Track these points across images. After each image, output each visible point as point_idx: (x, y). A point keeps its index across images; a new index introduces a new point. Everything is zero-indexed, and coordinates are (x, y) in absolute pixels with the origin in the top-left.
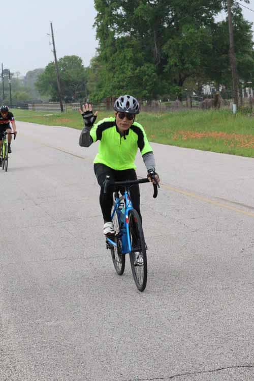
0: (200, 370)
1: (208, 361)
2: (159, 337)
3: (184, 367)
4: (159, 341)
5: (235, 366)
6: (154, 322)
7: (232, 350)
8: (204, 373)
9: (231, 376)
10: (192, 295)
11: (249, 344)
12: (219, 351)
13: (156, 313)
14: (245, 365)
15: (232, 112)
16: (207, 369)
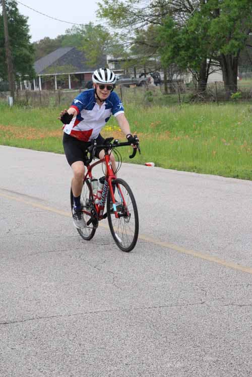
11: (7, 307)
15: (9, 105)
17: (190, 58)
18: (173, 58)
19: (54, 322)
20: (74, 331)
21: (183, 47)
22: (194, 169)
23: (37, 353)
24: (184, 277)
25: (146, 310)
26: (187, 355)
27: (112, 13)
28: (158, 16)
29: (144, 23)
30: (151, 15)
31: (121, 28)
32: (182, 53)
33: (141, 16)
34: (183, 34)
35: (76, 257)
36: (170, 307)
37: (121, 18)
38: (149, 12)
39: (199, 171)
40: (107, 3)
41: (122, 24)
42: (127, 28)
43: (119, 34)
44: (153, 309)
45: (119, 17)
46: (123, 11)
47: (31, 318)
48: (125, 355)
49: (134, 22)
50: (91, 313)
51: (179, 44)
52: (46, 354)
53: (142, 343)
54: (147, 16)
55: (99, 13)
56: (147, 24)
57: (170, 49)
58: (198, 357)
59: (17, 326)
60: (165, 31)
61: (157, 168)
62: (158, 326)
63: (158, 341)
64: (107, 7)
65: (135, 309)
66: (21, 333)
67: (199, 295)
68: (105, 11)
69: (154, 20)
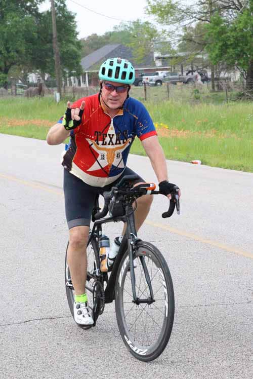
0: (10, 322)
5: (39, 318)
7: (38, 307)
8: (13, 325)
12: (27, 308)
14: (48, 318)
15: (56, 101)
16: (16, 321)
17: (239, 56)
18: (222, 55)
21: (231, 44)
22: (241, 168)
23: (82, 349)
24: (231, 276)
25: (192, 308)
26: (233, 354)
27: (161, 11)
28: (206, 13)
30: (199, 12)
31: (169, 25)
32: (231, 50)
33: (189, 12)
34: (231, 31)
36: (216, 306)
37: (169, 15)
38: (197, 9)
39: (246, 169)
41: (170, 20)
42: (175, 24)
43: (167, 30)
44: (199, 307)
45: (167, 14)
46: (172, 8)
48: (170, 353)
49: (182, 19)
51: (227, 42)
52: (91, 350)
53: (188, 341)
54: (195, 13)
55: (148, 10)
56: (195, 21)
57: (217, 47)
58: (244, 356)
59: (62, 321)
60: (213, 28)
61: (204, 166)
62: (204, 325)
63: (203, 339)
64: (155, 4)
65: (181, 307)
66: (66, 328)
67: (246, 294)
68: (153, 8)
69: (203, 16)
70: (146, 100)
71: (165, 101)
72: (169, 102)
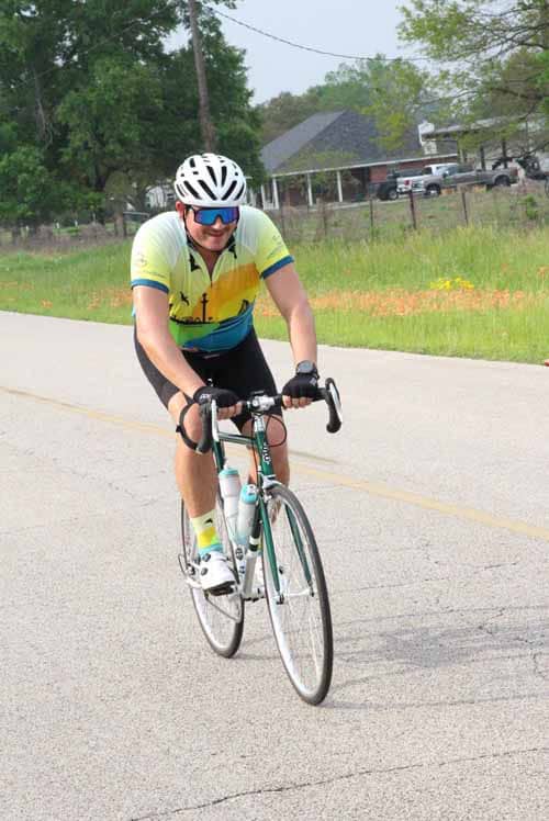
0: (177, 805)
1: (195, 783)
2: (85, 739)
3: (142, 801)
4: (85, 750)
5: (251, 790)
6: (72, 707)
7: (243, 757)
8: (187, 812)
9: (245, 813)
10: (152, 642)
11: (279, 742)
12: (216, 761)
13: (76, 689)
14: (274, 788)
16: (192, 802)
19: (407, 784)
20: (460, 809)
27: (435, 30)
28: (534, 28)
29: (505, 46)
30: (523, 27)
31: (456, 59)
33: (498, 30)
35: (428, 600)
37: (455, 38)
38: (515, 20)
40: (420, 6)
41: (456, 50)
42: (468, 58)
43: (451, 73)
45: (449, 37)
46: (459, 22)
47: (345, 772)
49: (482, 44)
50: (495, 756)
54: (511, 30)
55: (405, 30)
56: (512, 47)
59: (311, 796)
64: (423, 15)
68: (418, 24)
69: (528, 37)
70: (415, 225)
71: (460, 228)
72: (469, 230)
